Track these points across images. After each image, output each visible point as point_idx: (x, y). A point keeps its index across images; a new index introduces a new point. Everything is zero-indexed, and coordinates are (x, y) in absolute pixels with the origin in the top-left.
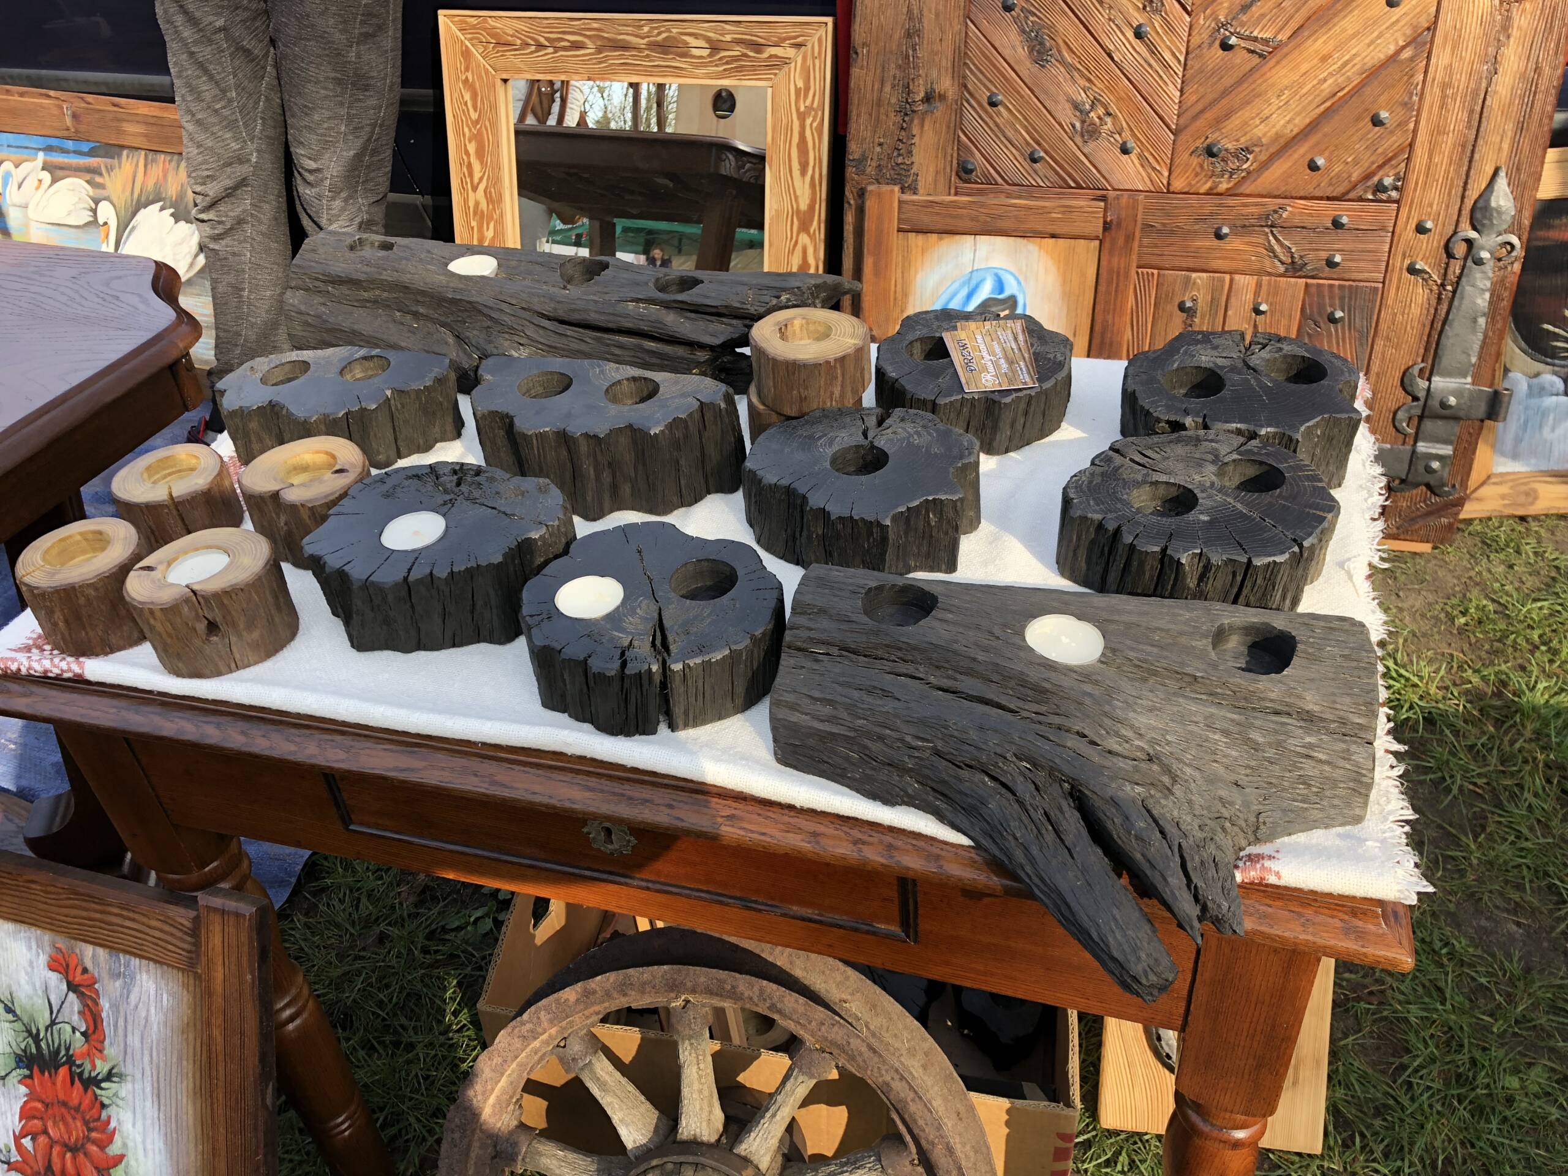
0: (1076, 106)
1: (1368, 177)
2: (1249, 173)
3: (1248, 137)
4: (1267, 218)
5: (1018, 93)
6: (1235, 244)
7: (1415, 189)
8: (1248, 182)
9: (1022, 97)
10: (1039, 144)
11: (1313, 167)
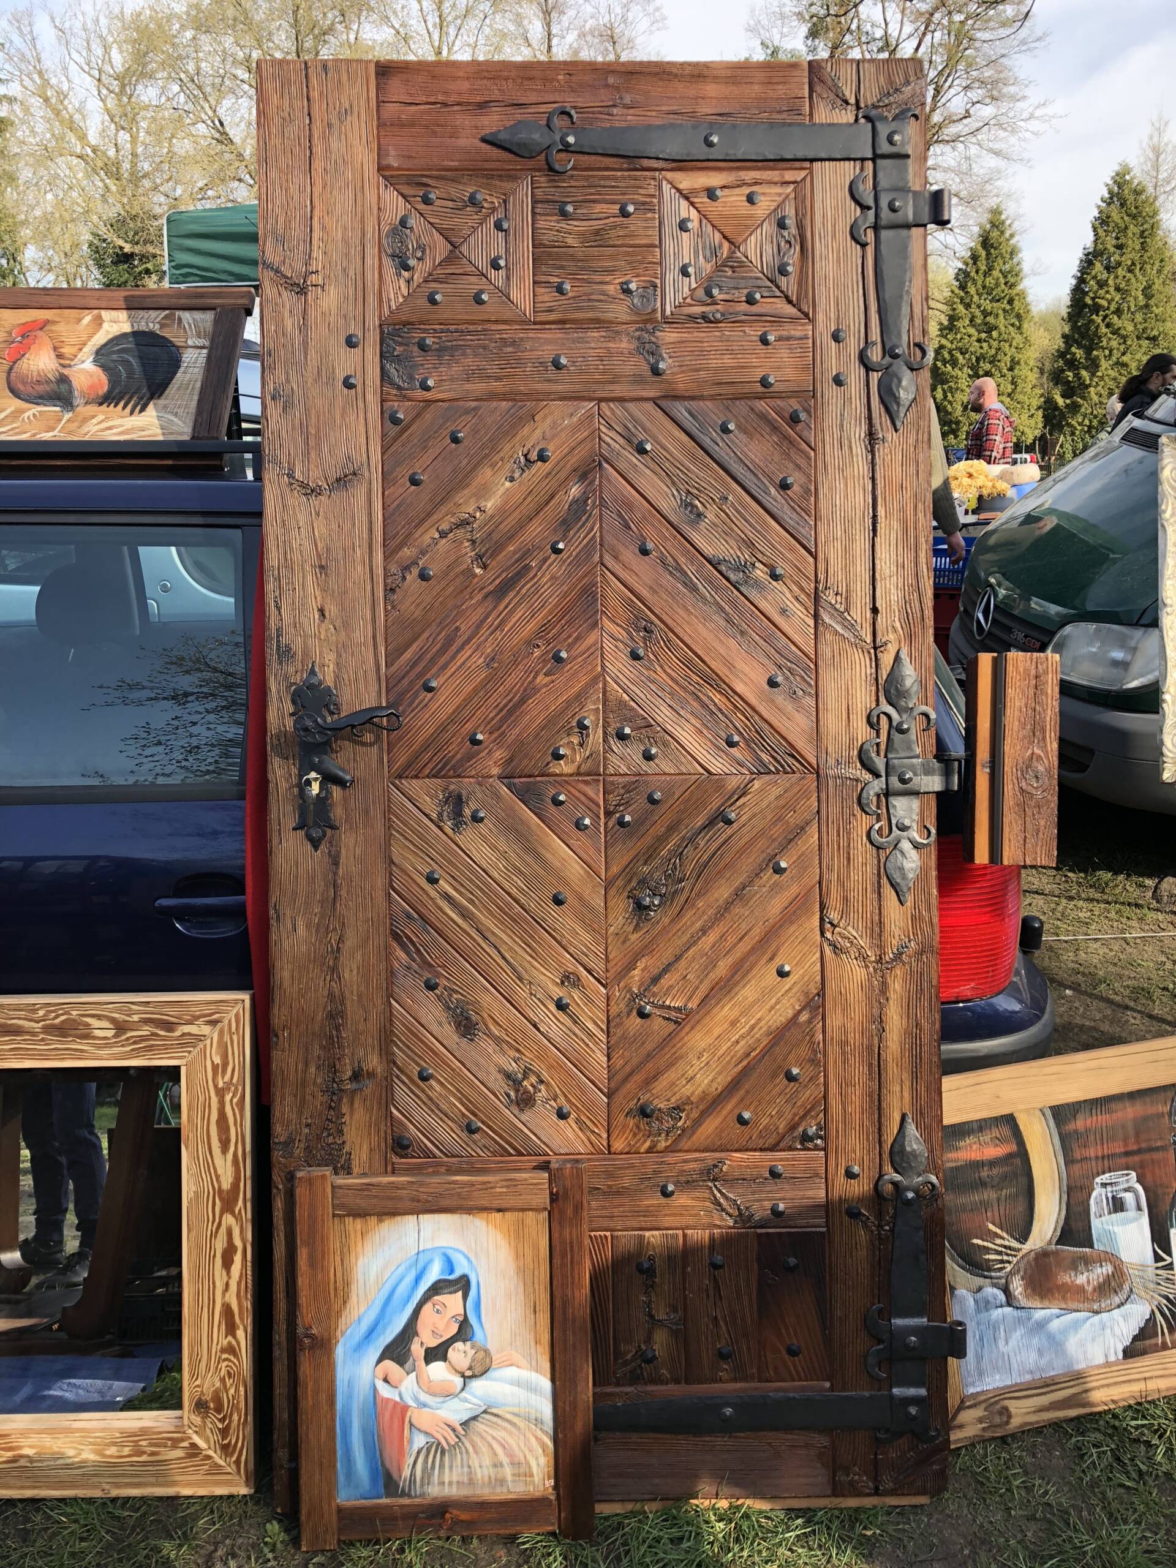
0: (508, 1076)
1: (793, 1128)
2: (683, 1131)
3: (677, 1096)
4: (709, 1173)
5: (449, 1066)
6: (682, 1200)
7: (837, 1137)
8: (685, 1139)
9: (453, 1070)
10: (475, 1115)
11: (742, 1121)
